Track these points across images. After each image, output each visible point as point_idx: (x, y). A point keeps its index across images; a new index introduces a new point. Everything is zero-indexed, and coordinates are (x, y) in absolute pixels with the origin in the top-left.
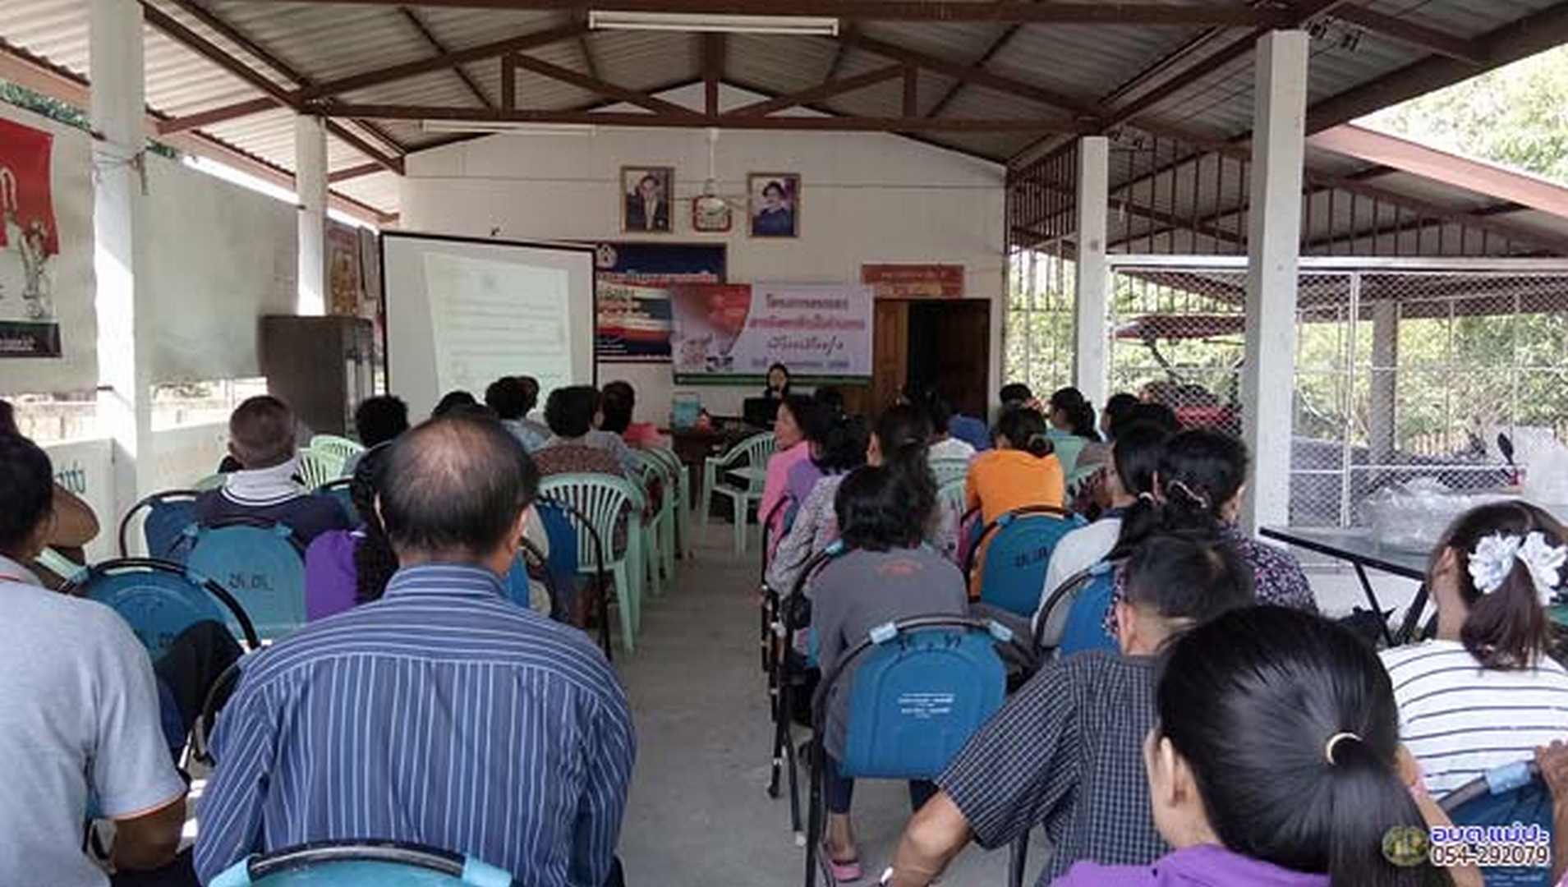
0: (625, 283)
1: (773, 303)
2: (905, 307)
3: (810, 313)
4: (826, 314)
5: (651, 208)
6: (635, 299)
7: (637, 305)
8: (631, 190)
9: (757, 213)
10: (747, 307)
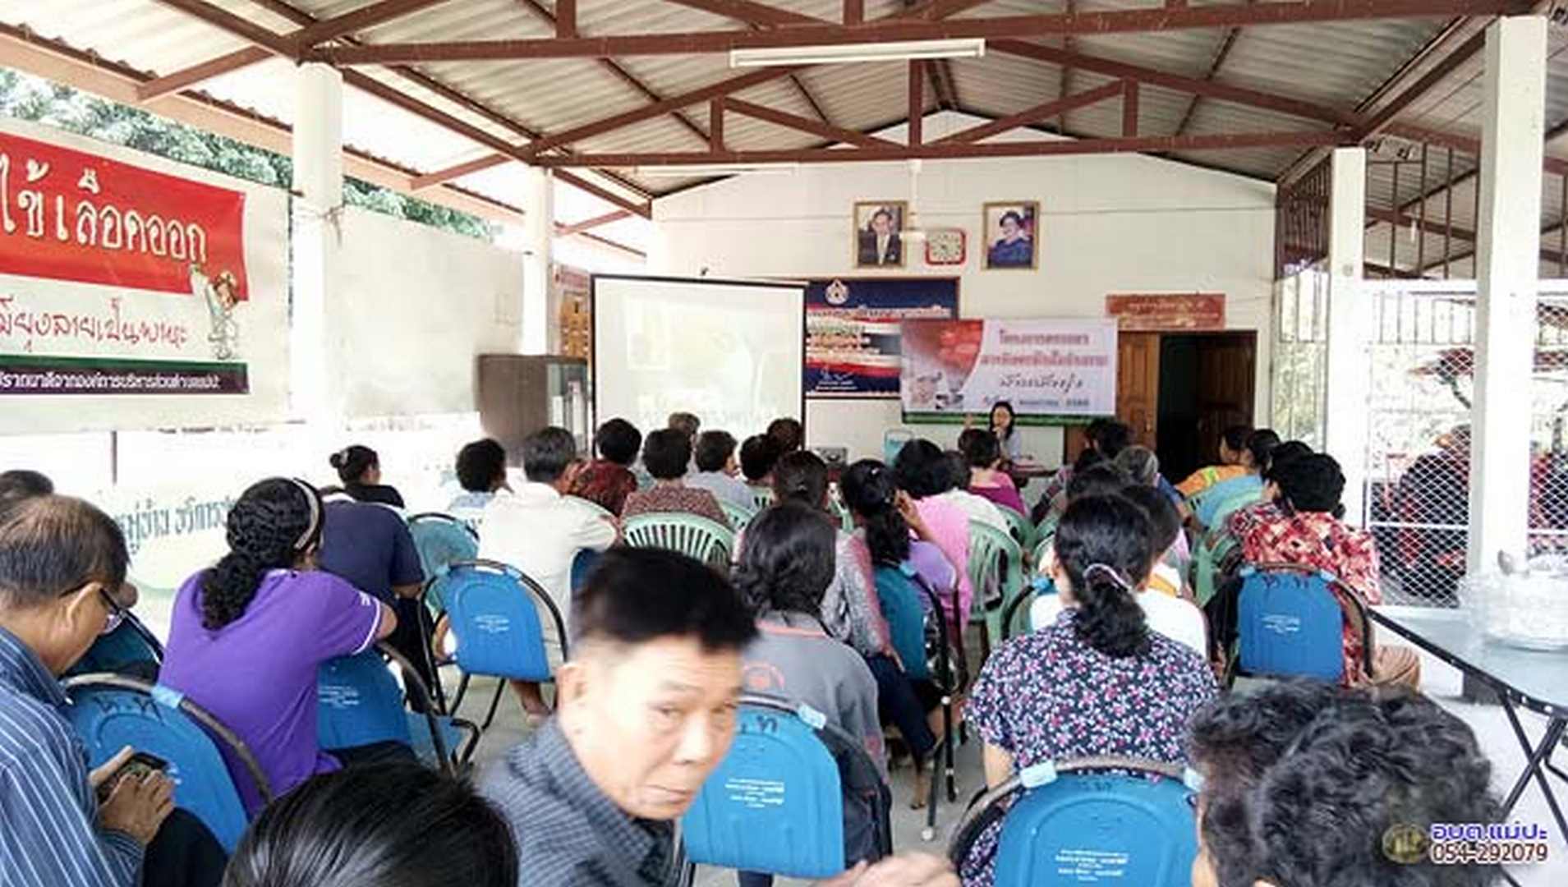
0: (856, 319)
1: (1007, 339)
2: (1155, 341)
3: (1046, 349)
4: (1064, 350)
5: (883, 242)
6: (864, 335)
7: (867, 340)
8: (864, 226)
9: (993, 244)
10: (979, 344)
